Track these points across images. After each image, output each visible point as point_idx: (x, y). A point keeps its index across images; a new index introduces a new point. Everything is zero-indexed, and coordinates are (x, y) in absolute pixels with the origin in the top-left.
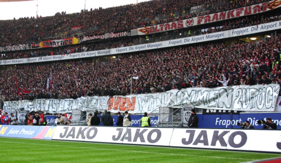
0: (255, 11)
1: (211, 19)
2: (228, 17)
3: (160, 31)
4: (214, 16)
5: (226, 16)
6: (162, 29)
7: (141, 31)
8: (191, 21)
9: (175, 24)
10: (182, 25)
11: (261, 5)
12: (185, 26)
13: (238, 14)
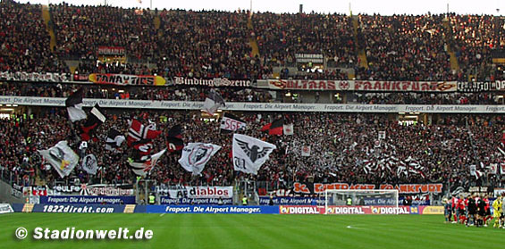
0: (423, 89)
1: (373, 86)
2: (393, 88)
3: (302, 89)
4: (376, 84)
5: (391, 87)
6: (305, 86)
7: (274, 83)
8: (346, 84)
9: (324, 84)
10: (334, 87)
11: (429, 83)
12: (338, 89)
13: (405, 87)
